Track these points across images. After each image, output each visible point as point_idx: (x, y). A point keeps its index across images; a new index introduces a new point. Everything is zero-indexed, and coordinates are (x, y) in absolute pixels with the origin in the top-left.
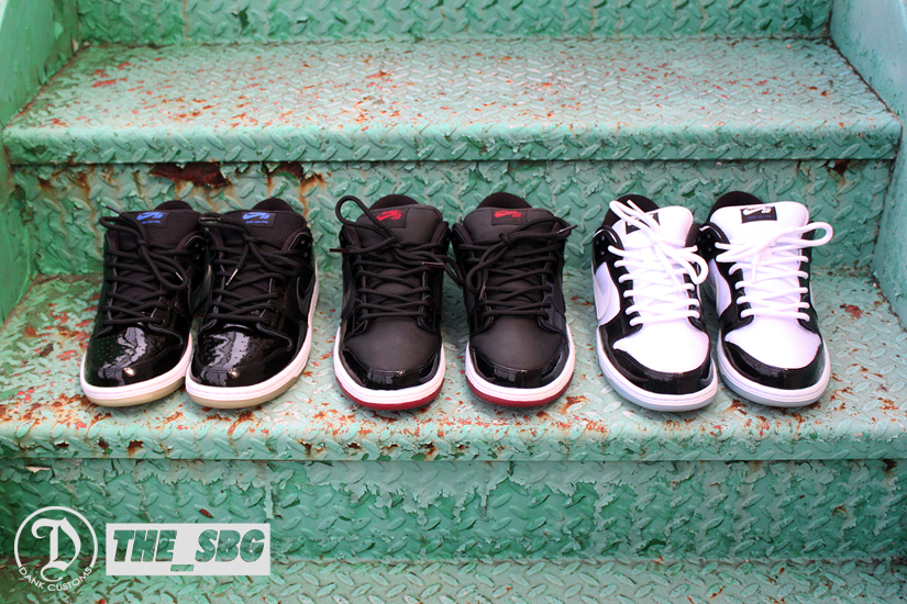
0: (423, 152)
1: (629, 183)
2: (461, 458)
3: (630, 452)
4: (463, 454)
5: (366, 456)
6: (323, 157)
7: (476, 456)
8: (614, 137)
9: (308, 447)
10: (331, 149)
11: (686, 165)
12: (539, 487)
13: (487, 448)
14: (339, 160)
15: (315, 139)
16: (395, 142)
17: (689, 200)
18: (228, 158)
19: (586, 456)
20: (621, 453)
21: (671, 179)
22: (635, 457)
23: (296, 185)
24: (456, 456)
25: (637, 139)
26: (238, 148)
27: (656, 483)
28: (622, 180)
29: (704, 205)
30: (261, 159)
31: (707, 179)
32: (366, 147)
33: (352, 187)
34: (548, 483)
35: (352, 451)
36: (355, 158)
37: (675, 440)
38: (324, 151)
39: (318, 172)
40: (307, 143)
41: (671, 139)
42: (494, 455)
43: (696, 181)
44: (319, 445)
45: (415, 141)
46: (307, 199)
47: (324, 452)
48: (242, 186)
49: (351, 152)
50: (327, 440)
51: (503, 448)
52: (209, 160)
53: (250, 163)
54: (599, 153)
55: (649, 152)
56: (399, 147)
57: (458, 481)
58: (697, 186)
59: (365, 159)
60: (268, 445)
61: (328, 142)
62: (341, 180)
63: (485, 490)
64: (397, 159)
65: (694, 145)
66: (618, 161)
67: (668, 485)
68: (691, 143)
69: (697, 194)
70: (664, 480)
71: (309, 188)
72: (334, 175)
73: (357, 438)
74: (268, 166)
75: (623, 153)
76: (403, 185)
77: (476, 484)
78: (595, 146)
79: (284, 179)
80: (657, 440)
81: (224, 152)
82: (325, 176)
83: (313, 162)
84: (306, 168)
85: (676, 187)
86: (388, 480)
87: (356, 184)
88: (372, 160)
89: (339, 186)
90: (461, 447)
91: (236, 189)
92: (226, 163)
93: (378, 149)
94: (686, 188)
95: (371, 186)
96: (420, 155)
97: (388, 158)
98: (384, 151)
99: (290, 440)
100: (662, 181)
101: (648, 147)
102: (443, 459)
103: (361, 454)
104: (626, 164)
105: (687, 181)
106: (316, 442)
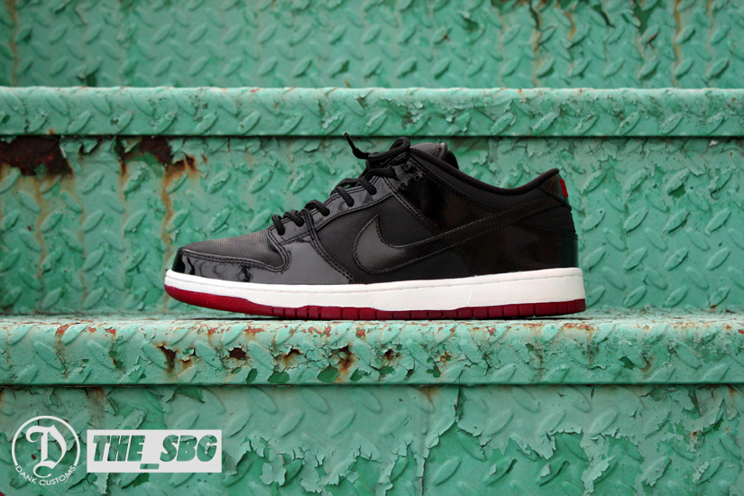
0: (330, 121)
1: (598, 173)
2: (389, 378)
3: (628, 364)
4: (391, 370)
5: (253, 373)
6: (198, 129)
7: (410, 372)
8: (575, 102)
9: (171, 355)
10: (209, 116)
11: (671, 148)
12: (500, 443)
13: (426, 356)
14: (219, 133)
15: (189, 102)
16: (294, 108)
17: (678, 200)
18: (72, 129)
19: (567, 372)
20: (616, 366)
21: (653, 168)
22: (636, 376)
23: (159, 174)
24: (383, 371)
25: (605, 104)
26: (86, 114)
27: (670, 436)
28: (589, 169)
29: (698, 208)
30: (114, 130)
31: (699, 169)
32: (255, 114)
33: (233, 178)
34: (514, 435)
35: (233, 363)
36: (240, 131)
37: (690, 341)
38: (200, 119)
39: (190, 153)
40: (179, 107)
41: (649, 103)
42: (436, 371)
43: (684, 172)
44: (186, 353)
45: (320, 105)
46: (173, 197)
47: (193, 368)
48: (85, 176)
49: (234, 122)
50: (198, 343)
51: (448, 358)
52: (46, 132)
53: (100, 139)
54: (557, 126)
55: (622, 124)
56: (299, 114)
57: (383, 430)
58: (687, 178)
59: (253, 133)
60: (113, 353)
61: (206, 106)
62: (219, 168)
63: (422, 447)
64: (293, 133)
65: (679, 115)
66: (581, 138)
67: (686, 439)
68: (674, 111)
69: (688, 191)
70: (680, 429)
71: (176, 179)
72: (211, 160)
73: (242, 339)
74: (125, 143)
75: (588, 125)
76: (302, 175)
77: (409, 437)
78: (551, 115)
79: (143, 165)
80: (665, 341)
81: (66, 120)
82: (198, 160)
83: (186, 138)
84: (176, 146)
85: (660, 180)
86: (281, 428)
87: (240, 174)
88: (262, 133)
89: (216, 177)
90: (389, 354)
91: (78, 179)
92: (69, 137)
93: (271, 118)
94: (673, 182)
95: (258, 177)
96: (325, 126)
97: (282, 131)
98: (279, 120)
99: (145, 342)
100: (640, 173)
101: (619, 116)
102: (363, 380)
103: (246, 370)
104: (593, 145)
105: (674, 171)
106: (182, 347)
